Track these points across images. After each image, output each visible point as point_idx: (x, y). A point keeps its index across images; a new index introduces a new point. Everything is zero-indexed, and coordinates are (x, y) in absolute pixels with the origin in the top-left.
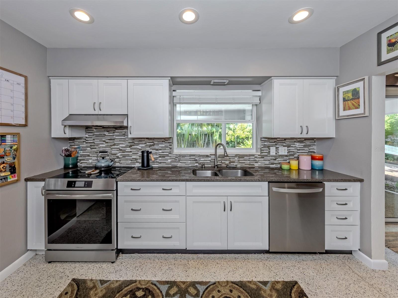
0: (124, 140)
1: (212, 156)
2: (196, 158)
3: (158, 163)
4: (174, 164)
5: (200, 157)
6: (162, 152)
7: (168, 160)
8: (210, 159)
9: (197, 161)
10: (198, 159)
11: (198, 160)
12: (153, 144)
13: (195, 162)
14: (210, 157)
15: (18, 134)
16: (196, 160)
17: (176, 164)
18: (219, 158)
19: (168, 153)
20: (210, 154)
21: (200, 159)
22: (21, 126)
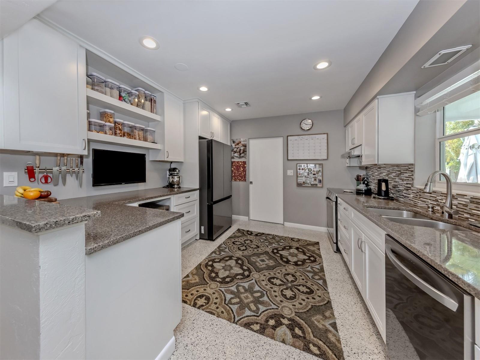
0: (385, 168)
1: (459, 198)
2: (437, 198)
3: (403, 197)
4: (416, 201)
5: (443, 196)
6: (407, 184)
7: (410, 195)
8: (457, 203)
9: (438, 203)
10: (440, 199)
11: (439, 201)
12: (400, 172)
13: (436, 204)
14: (457, 199)
15: (322, 164)
16: (437, 201)
17: (417, 202)
18: (472, 204)
19: (411, 186)
20: (457, 194)
21: (442, 200)
22: (324, 160)
